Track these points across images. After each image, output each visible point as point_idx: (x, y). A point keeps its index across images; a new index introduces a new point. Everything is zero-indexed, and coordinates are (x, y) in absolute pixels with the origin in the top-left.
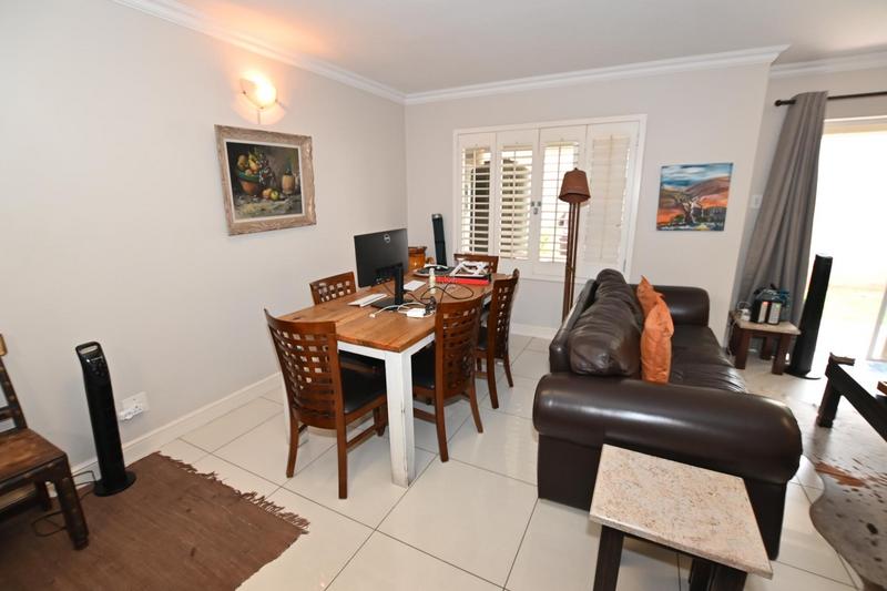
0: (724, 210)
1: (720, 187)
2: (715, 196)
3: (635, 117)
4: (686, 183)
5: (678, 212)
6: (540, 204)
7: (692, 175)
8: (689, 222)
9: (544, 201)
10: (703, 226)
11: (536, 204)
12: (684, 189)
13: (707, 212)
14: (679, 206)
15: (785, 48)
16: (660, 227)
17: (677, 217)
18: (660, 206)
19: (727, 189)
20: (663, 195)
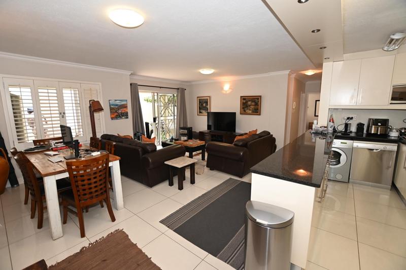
0: (127, 112)
1: (125, 106)
2: (125, 109)
3: (97, 83)
4: (117, 105)
5: (116, 114)
6: (64, 113)
7: (118, 103)
8: (120, 117)
9: (66, 112)
10: (123, 117)
11: (62, 113)
12: (117, 107)
13: (124, 113)
14: (116, 112)
15: (132, 72)
16: (112, 119)
17: (117, 115)
18: (111, 112)
19: (127, 107)
20: (111, 109)
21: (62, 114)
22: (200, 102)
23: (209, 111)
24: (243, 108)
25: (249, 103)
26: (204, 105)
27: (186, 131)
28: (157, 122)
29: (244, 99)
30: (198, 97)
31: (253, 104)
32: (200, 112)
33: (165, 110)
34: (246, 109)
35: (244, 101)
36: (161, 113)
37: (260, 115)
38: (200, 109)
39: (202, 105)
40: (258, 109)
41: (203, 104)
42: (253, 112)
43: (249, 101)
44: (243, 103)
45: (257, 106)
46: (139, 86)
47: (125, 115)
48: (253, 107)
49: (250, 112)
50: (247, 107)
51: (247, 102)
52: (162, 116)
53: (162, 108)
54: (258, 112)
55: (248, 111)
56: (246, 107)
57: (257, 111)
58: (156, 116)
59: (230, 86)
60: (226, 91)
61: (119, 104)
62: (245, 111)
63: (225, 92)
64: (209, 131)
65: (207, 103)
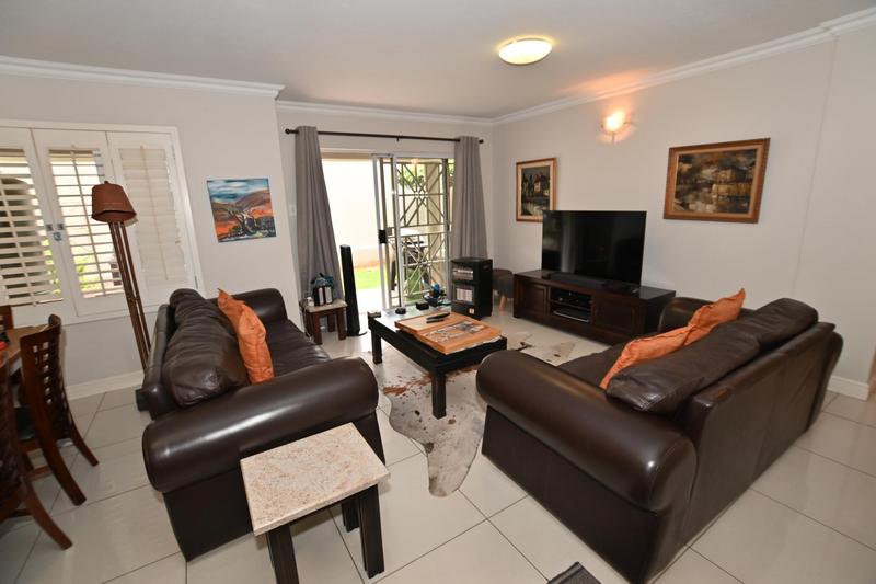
0: (272, 218)
1: (263, 199)
2: (261, 207)
3: (165, 129)
4: (234, 196)
5: (234, 223)
7: (236, 188)
8: (246, 232)
9: (68, 221)
10: (259, 234)
11: (55, 227)
12: (233, 202)
13: (258, 221)
14: (233, 217)
15: (281, 87)
16: (221, 238)
17: (235, 228)
18: (216, 219)
19: (269, 201)
20: (216, 209)
21: (56, 229)
22: (524, 180)
23: (551, 209)
24: (678, 195)
25: (707, 173)
26: (538, 187)
27: (469, 274)
28: (391, 241)
29: (685, 159)
30: (518, 164)
31: (727, 174)
32: (525, 212)
33: (419, 206)
34: (690, 197)
35: (686, 167)
36: (404, 217)
37: (754, 220)
38: (524, 200)
39: (531, 187)
40: (747, 198)
41: (535, 184)
42: (722, 208)
43: (709, 164)
44: (679, 174)
45: (743, 186)
46: (320, 136)
47: (267, 227)
48: (723, 188)
49: (710, 208)
50: (696, 187)
51: (696, 170)
52: (406, 226)
53: (409, 200)
54: (745, 211)
55: (698, 206)
56: (689, 191)
57: (741, 205)
58: (390, 223)
59: (632, 114)
60: (614, 134)
61: (242, 192)
62: (685, 205)
63: (608, 139)
64: (547, 272)
65: (544, 180)
